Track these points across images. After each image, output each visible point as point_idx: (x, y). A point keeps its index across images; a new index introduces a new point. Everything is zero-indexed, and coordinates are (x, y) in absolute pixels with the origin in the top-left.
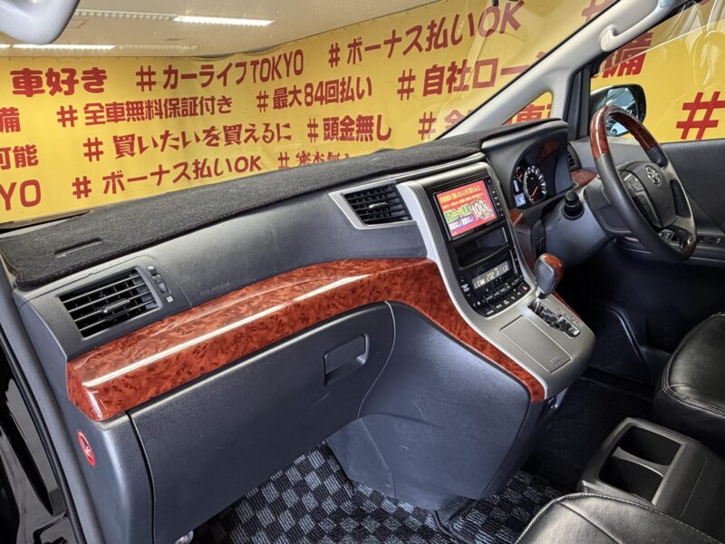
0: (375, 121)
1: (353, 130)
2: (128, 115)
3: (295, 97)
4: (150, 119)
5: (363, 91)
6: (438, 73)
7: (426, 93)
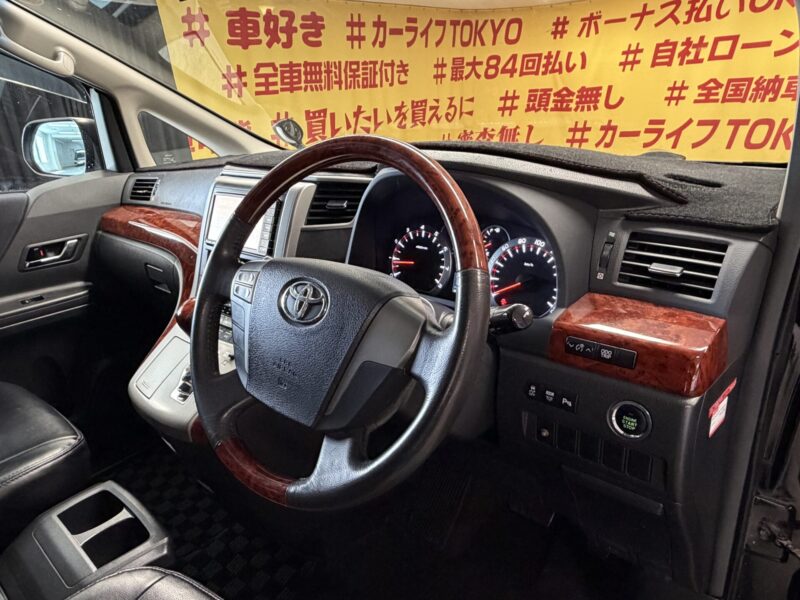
0: (604, 92)
1: (571, 101)
2: (306, 81)
3: (474, 69)
4: (329, 89)
5: (575, 65)
6: (671, 47)
7: (654, 64)
